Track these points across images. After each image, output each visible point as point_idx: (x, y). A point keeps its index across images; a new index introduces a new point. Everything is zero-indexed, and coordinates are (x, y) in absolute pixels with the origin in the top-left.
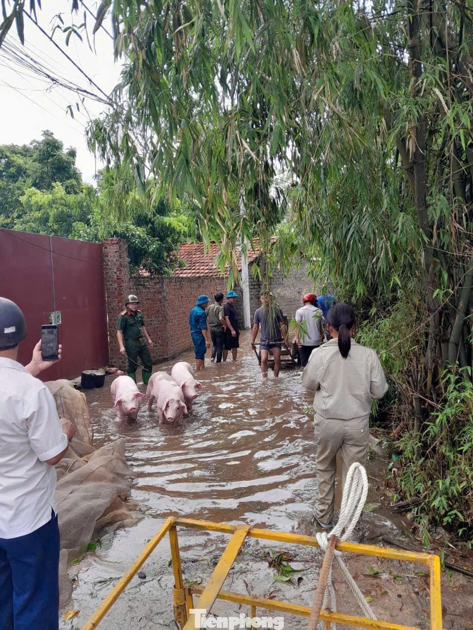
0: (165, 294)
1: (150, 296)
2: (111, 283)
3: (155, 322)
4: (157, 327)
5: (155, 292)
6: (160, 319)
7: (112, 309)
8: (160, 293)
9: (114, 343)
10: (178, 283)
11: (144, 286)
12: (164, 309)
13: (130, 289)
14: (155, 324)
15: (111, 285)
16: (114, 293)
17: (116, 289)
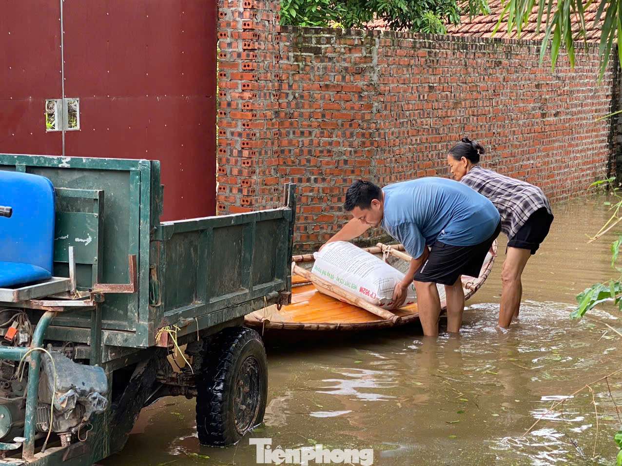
0: (375, 78)
1: (334, 79)
2: (228, 40)
3: (342, 149)
4: (346, 162)
5: (346, 69)
6: (357, 141)
7: (229, 104)
8: (360, 72)
9: (228, 191)
10: (423, 51)
11: (317, 51)
12: (367, 117)
13: (278, 57)
14: (341, 153)
15: (229, 45)
16: (234, 65)
17: (239, 55)
